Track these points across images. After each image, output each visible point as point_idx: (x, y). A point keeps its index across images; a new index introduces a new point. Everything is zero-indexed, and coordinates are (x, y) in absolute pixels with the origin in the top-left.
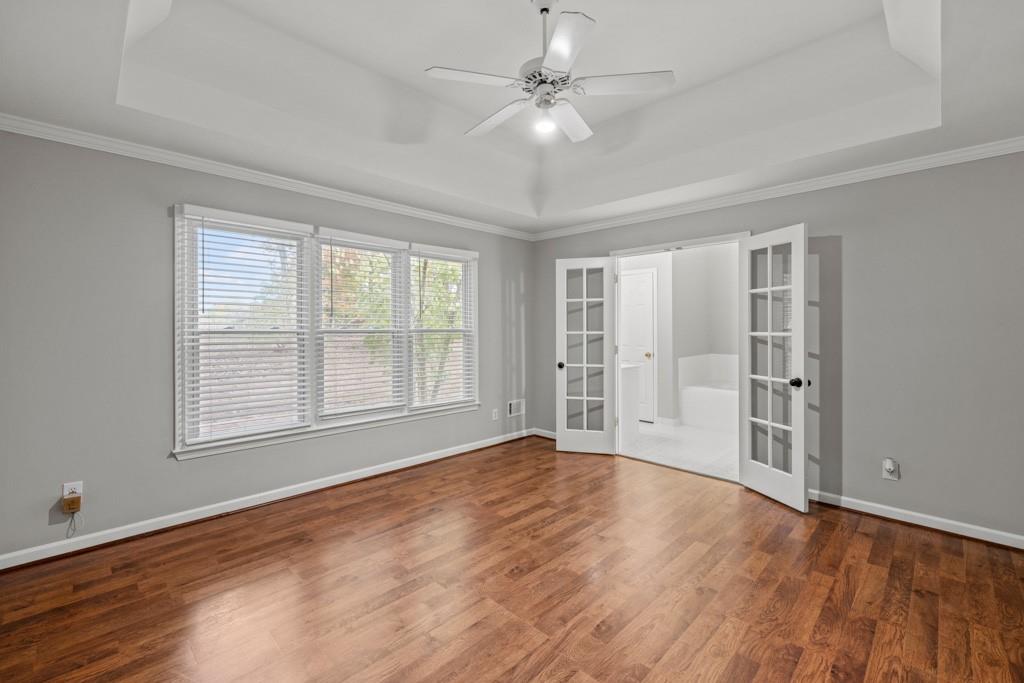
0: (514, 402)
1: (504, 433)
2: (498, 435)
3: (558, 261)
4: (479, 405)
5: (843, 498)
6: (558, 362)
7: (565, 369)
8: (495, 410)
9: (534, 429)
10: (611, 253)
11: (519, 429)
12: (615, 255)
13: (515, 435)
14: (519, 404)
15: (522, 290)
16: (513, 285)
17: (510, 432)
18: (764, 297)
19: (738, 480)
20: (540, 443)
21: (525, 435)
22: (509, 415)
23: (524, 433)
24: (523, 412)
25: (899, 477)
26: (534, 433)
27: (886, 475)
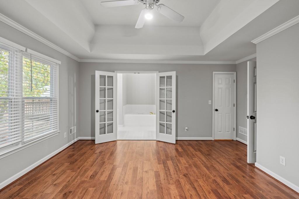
0: (72, 128)
1: (69, 142)
2: (66, 144)
3: (96, 71)
4: (59, 132)
5: (178, 138)
6: (96, 110)
7: (99, 112)
8: (65, 133)
9: (79, 137)
10: (115, 71)
11: (74, 139)
12: (116, 72)
13: (72, 142)
14: (74, 128)
15: (75, 81)
16: (72, 78)
17: (71, 141)
18: (164, 89)
19: (155, 139)
20: (85, 143)
21: (76, 141)
22: (70, 134)
23: (76, 140)
24: (75, 131)
25: (188, 130)
26: (79, 139)
27: (186, 130)
